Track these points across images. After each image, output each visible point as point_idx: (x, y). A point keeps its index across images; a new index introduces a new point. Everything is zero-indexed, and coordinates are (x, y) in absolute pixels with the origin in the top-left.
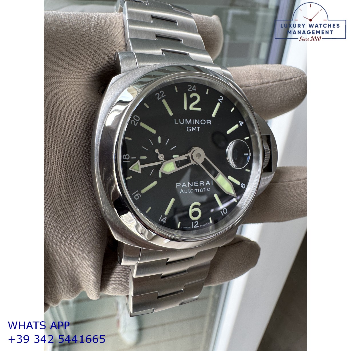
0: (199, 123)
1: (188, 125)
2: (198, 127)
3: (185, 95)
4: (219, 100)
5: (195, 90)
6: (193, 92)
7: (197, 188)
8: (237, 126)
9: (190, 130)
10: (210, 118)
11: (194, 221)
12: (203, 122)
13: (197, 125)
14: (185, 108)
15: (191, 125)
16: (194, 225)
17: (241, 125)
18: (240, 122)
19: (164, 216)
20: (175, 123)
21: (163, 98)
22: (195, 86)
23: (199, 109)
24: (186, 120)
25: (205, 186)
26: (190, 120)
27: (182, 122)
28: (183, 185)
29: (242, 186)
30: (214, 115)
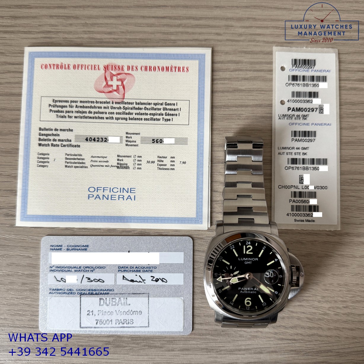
0: (251, 260)
1: (245, 261)
2: (251, 262)
3: (244, 247)
4: (263, 248)
5: (250, 244)
6: (249, 245)
7: (249, 291)
8: (273, 262)
9: (246, 263)
10: (258, 257)
11: (247, 307)
12: (254, 259)
13: (250, 261)
14: (244, 253)
15: (247, 261)
16: (247, 308)
17: (276, 261)
18: (275, 259)
19: (232, 302)
20: (239, 260)
21: (233, 249)
22: (250, 242)
23: (252, 253)
24: (245, 258)
25: (253, 291)
26: (247, 258)
27: (242, 259)
28: (242, 289)
29: (276, 293)
30: (260, 256)
